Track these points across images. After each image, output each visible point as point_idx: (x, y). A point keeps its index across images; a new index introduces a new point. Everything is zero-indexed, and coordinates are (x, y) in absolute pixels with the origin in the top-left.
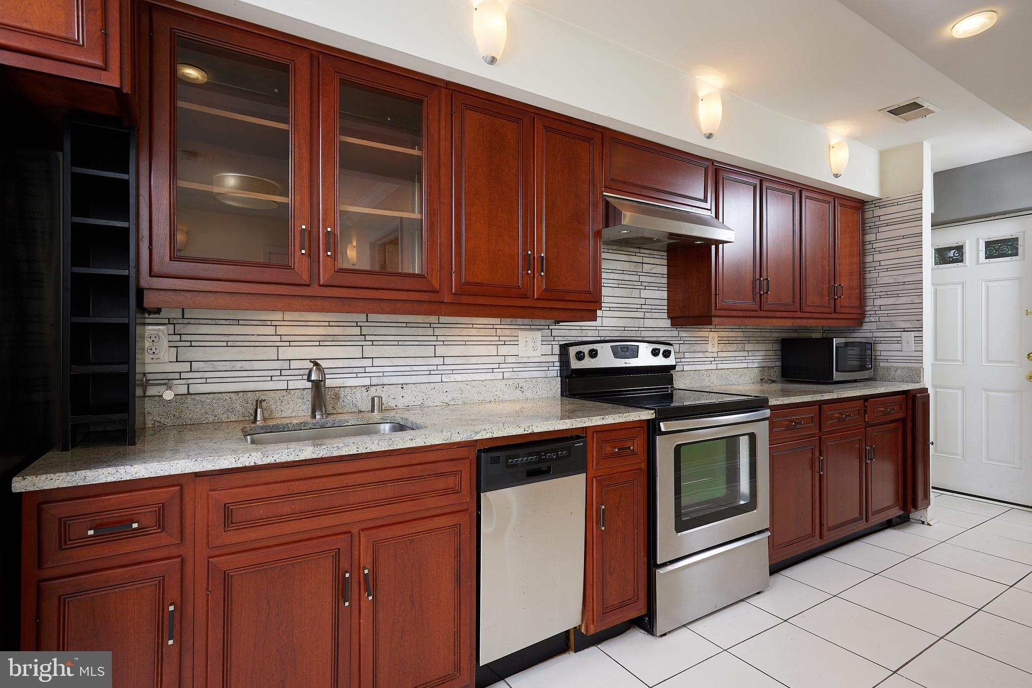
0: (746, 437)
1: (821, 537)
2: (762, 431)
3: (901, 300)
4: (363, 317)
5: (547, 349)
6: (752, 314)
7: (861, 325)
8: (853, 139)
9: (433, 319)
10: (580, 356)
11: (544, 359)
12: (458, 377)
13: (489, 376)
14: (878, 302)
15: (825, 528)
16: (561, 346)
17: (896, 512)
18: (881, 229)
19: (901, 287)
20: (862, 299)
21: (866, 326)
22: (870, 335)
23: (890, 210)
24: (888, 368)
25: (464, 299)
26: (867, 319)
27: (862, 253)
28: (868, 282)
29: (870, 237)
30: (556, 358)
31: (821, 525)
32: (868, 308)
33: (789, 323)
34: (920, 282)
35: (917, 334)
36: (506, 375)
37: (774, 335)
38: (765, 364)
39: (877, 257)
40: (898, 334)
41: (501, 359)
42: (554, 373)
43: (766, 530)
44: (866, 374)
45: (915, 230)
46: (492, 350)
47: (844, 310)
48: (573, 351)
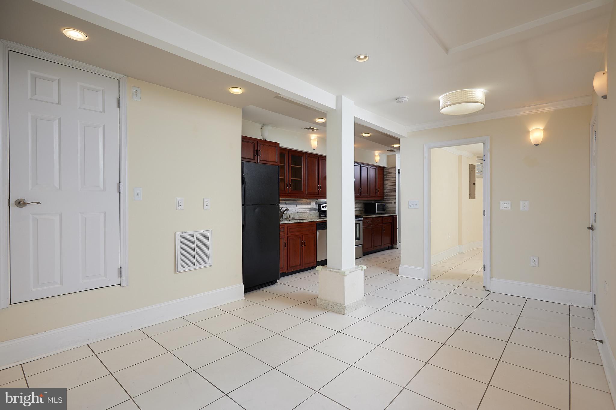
0: (358, 224)
1: (373, 248)
2: (361, 222)
3: (392, 193)
4: (285, 199)
5: (316, 205)
6: (358, 197)
7: (383, 199)
8: (380, 154)
9: (296, 199)
10: (323, 207)
11: (315, 208)
12: (300, 212)
13: (305, 212)
14: (387, 193)
15: (374, 246)
16: (318, 205)
17: (389, 245)
18: (388, 175)
19: (392, 190)
20: (383, 192)
21: (384, 200)
22: (385, 202)
23: (389, 170)
24: (389, 210)
25: (308, 195)
26: (385, 198)
27: (383, 181)
28: (385, 188)
29: (385, 177)
30: (317, 208)
31: (373, 245)
32: (385, 195)
33: (366, 199)
34: (396, 189)
35: (395, 202)
36: (309, 211)
37: (363, 202)
38: (361, 210)
39: (387, 182)
40: (391, 202)
41: (307, 208)
42: (317, 211)
43: (362, 244)
44: (384, 212)
45: (394, 176)
46: (306, 206)
47: (379, 196)
48: (322, 206)
